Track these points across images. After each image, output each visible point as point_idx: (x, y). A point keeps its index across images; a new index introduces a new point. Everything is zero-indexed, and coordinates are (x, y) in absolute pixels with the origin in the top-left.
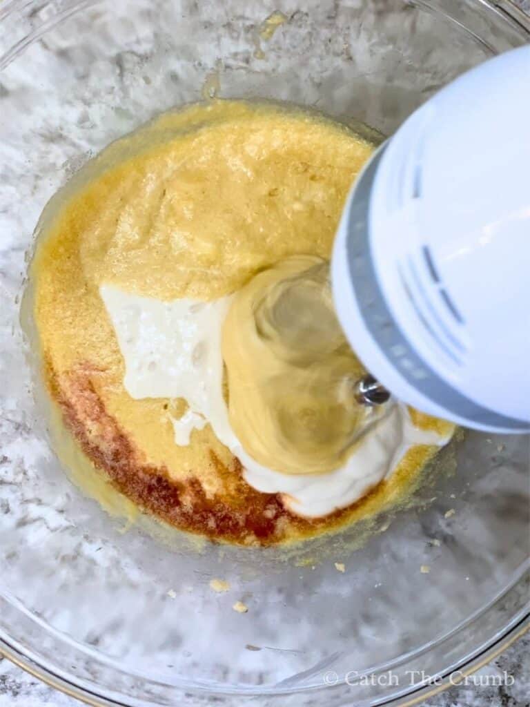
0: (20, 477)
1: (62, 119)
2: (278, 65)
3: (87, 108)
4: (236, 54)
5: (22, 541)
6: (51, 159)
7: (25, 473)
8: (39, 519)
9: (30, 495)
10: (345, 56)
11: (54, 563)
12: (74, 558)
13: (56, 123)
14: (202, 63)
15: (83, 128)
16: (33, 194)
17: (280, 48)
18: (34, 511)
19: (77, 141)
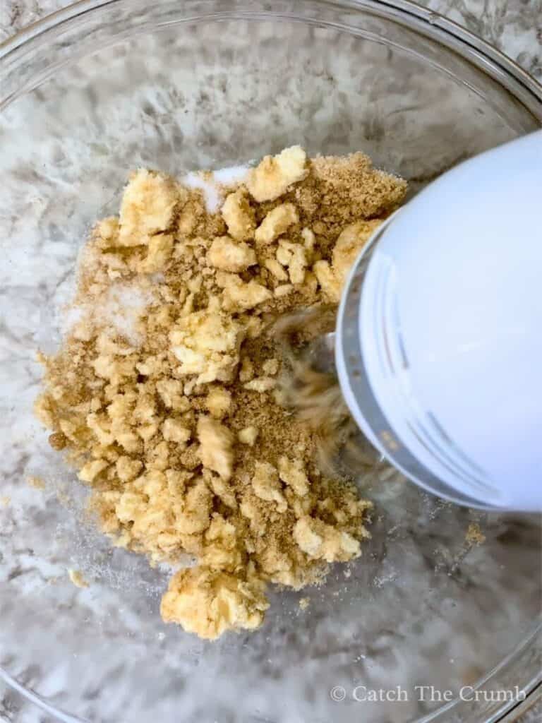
0: (10, 528)
1: (34, 154)
2: (256, 92)
3: (59, 142)
4: (211, 78)
5: (16, 592)
6: (28, 199)
7: (15, 523)
8: (32, 569)
9: (21, 545)
10: (325, 76)
11: (51, 611)
12: (70, 608)
13: (26, 158)
14: (178, 91)
15: (59, 166)
16: (10, 235)
17: (257, 71)
18: (26, 561)
19: (53, 180)
